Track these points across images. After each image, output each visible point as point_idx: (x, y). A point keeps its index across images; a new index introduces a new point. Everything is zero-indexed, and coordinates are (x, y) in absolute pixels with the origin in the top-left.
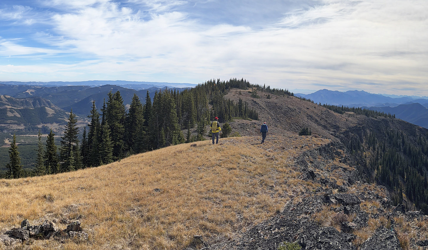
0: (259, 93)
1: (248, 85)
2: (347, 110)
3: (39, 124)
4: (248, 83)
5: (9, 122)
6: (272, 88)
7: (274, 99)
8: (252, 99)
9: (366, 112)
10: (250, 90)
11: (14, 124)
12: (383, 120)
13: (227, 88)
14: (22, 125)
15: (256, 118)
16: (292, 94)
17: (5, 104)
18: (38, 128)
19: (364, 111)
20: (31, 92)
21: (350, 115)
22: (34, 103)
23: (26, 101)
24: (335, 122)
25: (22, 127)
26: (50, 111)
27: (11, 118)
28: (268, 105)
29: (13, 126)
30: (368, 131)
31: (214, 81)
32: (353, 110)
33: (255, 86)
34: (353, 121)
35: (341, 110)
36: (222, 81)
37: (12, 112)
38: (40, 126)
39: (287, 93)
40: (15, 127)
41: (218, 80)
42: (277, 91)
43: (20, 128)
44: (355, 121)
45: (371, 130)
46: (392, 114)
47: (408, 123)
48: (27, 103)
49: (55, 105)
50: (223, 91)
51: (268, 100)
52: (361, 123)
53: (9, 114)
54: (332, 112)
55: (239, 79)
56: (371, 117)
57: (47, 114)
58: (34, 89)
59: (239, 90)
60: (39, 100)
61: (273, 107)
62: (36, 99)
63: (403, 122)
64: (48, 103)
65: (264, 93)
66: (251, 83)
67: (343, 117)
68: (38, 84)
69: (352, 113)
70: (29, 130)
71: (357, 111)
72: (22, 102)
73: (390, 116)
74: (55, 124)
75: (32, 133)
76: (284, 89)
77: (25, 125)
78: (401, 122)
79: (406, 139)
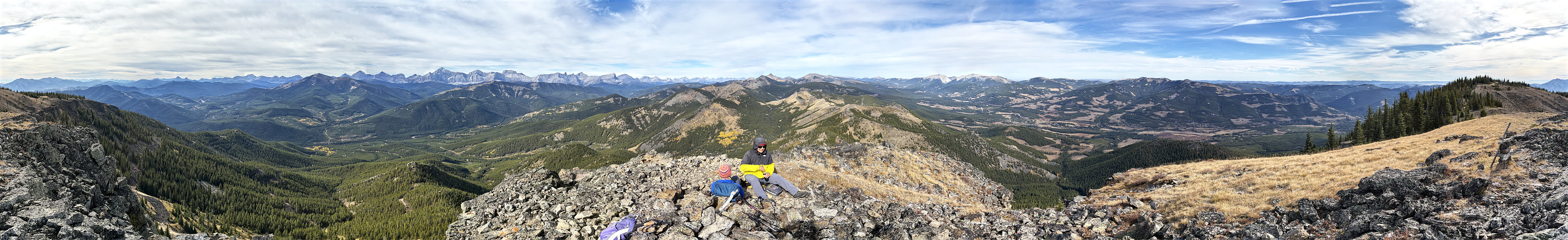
0: (1501, 87)
1: (1491, 80)
2: (42, 94)
3: (1303, 117)
4: (1491, 78)
5: (1277, 115)
6: (1510, 81)
7: (1513, 90)
8: (1495, 91)
9: (58, 96)
10: (1493, 84)
11: (1282, 117)
12: (74, 101)
13: (1474, 84)
14: (1289, 117)
15: (1501, 106)
16: (1529, 85)
17: (1274, 101)
18: (1302, 120)
19: (57, 94)
20: (1296, 91)
21: (44, 99)
22: (1299, 100)
23: (1292, 98)
24: (31, 105)
25: (1289, 119)
26: (1314, 107)
27: (1279, 112)
28: (1509, 95)
29: (1281, 118)
30: (61, 110)
31: (1462, 79)
32: (47, 94)
33: (1496, 81)
34: (47, 103)
35: (36, 95)
36: (1468, 78)
37: (1280, 108)
38: (1304, 119)
39: (1524, 85)
40: (1283, 119)
41: (1466, 78)
42: (1515, 83)
43: (1287, 120)
44: (49, 103)
45: (63, 110)
46: (82, 95)
47: (96, 102)
48: (1293, 100)
49: (1318, 101)
50: (1471, 87)
51: (1509, 92)
52: (54, 104)
53: (1278, 109)
54: (29, 97)
55: (1483, 76)
56: (62, 100)
57: (1311, 108)
58: (1299, 88)
59: (1484, 85)
60: (1303, 97)
61: (1513, 97)
62: (1300, 97)
63: (93, 102)
64: (1312, 99)
65: (1504, 86)
66: (1493, 78)
67: (39, 101)
68: (1302, 84)
69: (46, 97)
70: (1295, 121)
71: (50, 95)
72: (1288, 99)
73: (80, 98)
74: (1318, 117)
75: (1297, 124)
76: (1521, 82)
77: (1291, 118)
78: (90, 102)
79: (95, 115)
